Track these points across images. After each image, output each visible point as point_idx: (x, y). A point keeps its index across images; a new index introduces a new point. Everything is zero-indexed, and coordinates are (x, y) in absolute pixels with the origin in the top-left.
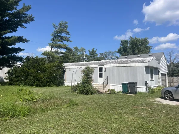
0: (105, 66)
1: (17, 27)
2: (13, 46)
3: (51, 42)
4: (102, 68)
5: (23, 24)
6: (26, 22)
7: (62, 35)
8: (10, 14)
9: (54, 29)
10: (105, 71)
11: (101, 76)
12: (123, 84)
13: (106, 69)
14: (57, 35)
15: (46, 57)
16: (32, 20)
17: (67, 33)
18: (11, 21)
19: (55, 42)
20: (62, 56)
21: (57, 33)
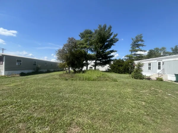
0: (163, 61)
1: (111, 46)
2: (110, 55)
3: (131, 49)
4: (160, 62)
5: (114, 44)
6: (115, 42)
7: (138, 43)
8: (108, 41)
9: (133, 41)
10: (163, 64)
11: (159, 68)
12: (176, 75)
13: (163, 63)
14: (135, 44)
15: (128, 58)
16: (118, 40)
17: (142, 41)
18: (109, 44)
19: (133, 49)
20: (139, 56)
21: (134, 43)
